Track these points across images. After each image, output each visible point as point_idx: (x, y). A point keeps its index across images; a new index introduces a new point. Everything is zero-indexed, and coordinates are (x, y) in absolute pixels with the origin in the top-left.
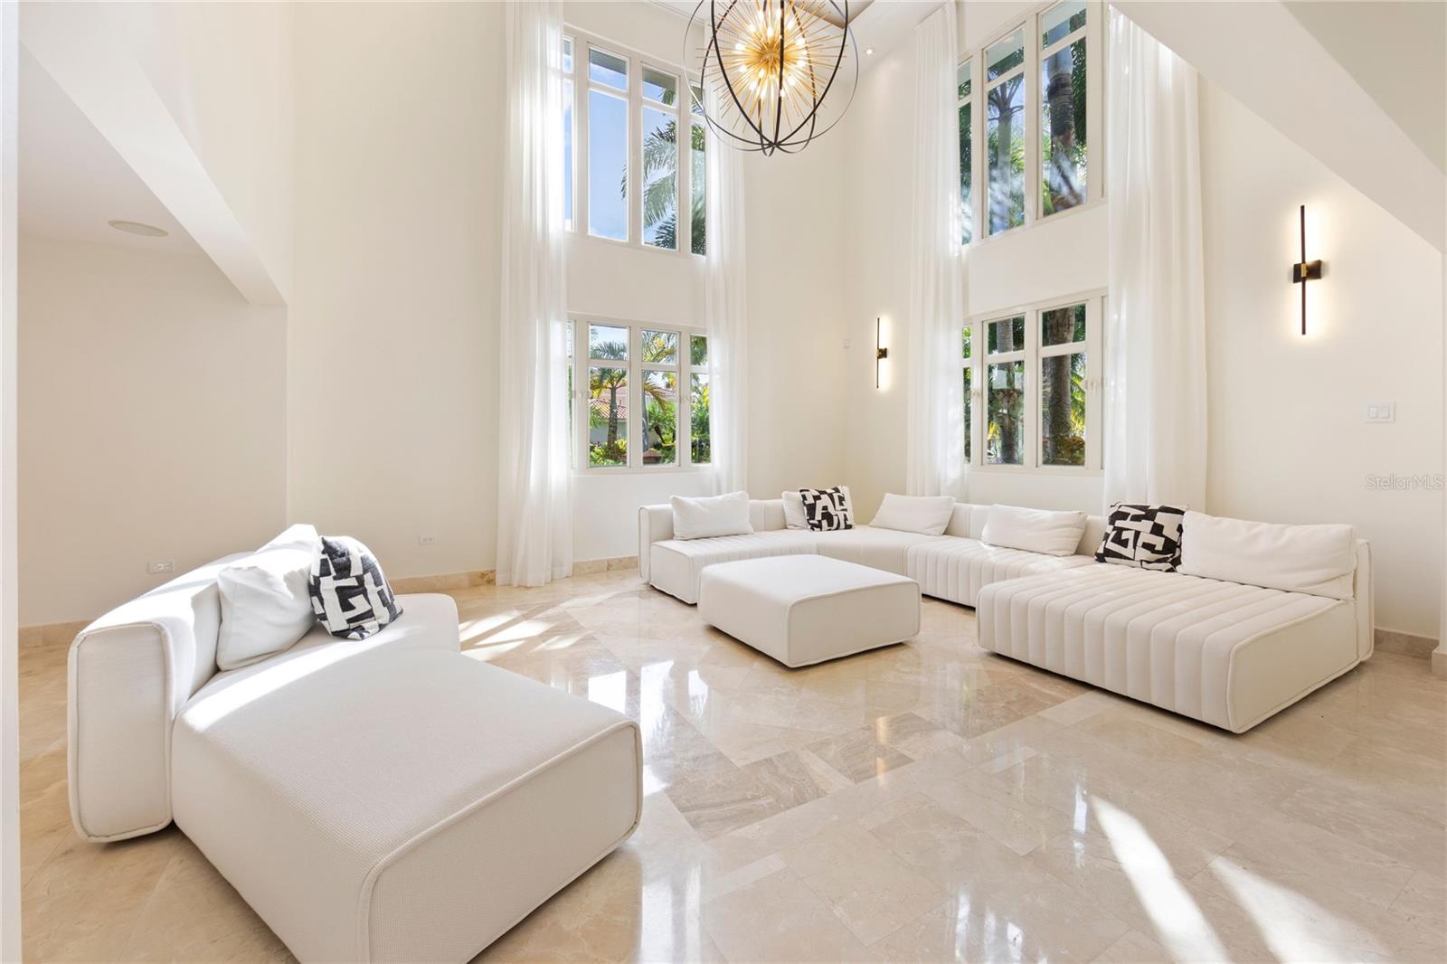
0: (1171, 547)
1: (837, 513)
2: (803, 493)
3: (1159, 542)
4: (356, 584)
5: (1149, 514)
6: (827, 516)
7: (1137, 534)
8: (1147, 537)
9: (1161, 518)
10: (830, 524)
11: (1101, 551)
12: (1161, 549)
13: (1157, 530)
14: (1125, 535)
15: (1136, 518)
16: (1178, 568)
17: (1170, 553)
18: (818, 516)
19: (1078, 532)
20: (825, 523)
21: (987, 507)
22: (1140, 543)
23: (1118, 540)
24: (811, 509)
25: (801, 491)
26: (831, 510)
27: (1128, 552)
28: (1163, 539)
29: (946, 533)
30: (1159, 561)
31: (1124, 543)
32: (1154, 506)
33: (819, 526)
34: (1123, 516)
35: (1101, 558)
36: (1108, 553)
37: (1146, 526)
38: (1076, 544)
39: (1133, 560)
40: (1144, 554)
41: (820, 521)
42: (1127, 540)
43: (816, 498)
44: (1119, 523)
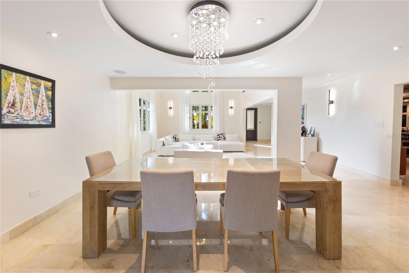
0: (225, 138)
7: (222, 137)
11: (218, 139)
13: (223, 136)
14: (220, 137)
17: (225, 139)
19: (214, 137)
21: (200, 136)
23: (220, 138)
25: (173, 135)
31: (221, 138)
32: (222, 133)
34: (220, 135)
35: (218, 140)
36: (219, 139)
37: (222, 136)
38: (214, 139)
40: (223, 139)
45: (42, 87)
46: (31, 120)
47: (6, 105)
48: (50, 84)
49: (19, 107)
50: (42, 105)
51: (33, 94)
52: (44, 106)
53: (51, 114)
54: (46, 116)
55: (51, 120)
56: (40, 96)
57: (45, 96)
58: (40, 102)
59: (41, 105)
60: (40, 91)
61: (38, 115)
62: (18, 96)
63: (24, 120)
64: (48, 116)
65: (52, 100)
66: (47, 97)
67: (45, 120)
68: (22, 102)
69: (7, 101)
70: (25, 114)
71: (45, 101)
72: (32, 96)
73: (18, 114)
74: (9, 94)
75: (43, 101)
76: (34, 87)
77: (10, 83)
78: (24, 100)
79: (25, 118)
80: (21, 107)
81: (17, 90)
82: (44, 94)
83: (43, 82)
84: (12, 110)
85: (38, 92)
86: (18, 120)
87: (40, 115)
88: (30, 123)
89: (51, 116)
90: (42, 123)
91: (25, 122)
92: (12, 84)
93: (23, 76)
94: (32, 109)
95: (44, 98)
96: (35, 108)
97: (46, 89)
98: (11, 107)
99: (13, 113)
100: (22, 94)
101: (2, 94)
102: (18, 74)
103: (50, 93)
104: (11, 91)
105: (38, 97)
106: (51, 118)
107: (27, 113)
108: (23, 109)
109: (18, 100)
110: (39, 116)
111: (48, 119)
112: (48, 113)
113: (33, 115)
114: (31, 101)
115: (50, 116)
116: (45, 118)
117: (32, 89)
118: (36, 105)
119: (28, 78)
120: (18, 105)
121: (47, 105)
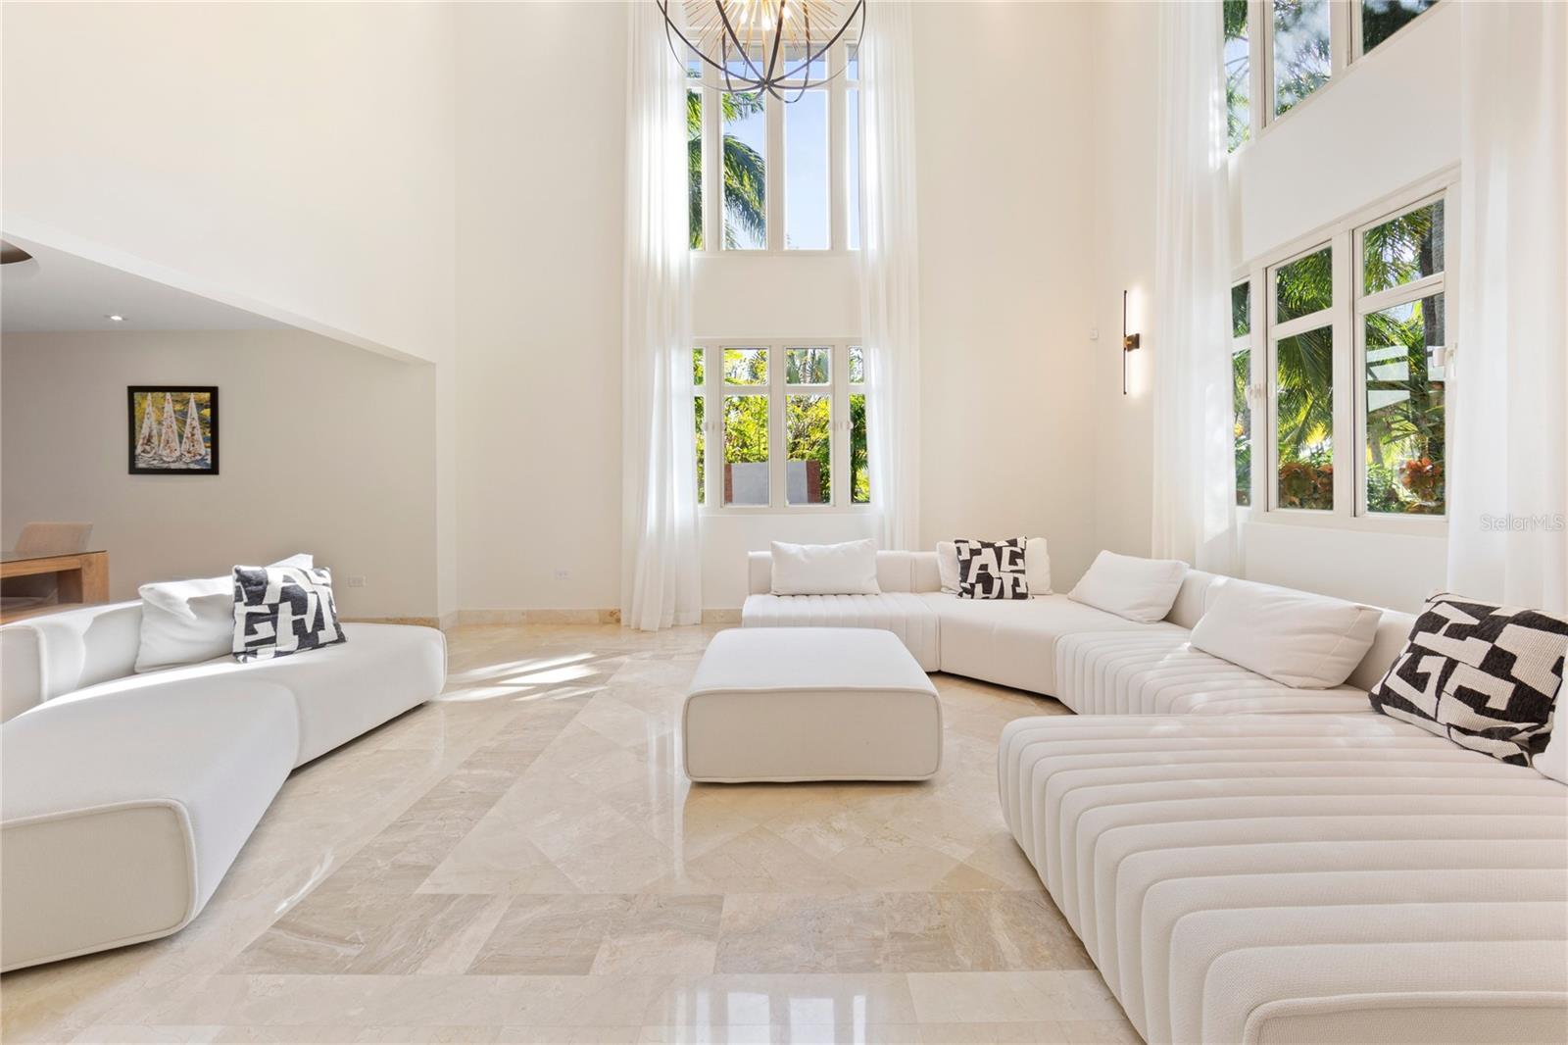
1: (1002, 575)
2: (959, 545)
3: (1500, 693)
4: (268, 611)
5: (1487, 624)
6: (986, 580)
7: (1451, 665)
8: (1469, 676)
9: (1510, 639)
10: (987, 590)
12: (1503, 707)
13: (1499, 663)
14: (1426, 665)
15: (1459, 632)
16: (1537, 758)
17: (1523, 720)
18: (972, 578)
19: (1361, 646)
20: (979, 588)
22: (1451, 686)
23: (1411, 672)
24: (966, 566)
25: (957, 542)
26: (993, 571)
27: (1424, 700)
28: (1512, 686)
29: (1169, 618)
30: (1488, 734)
31: (1421, 682)
32: (1507, 610)
33: (971, 592)
34: (1437, 624)
35: (1377, 705)
36: (1391, 697)
37: (1474, 651)
38: (1353, 668)
39: (1435, 720)
40: (1462, 713)
41: (973, 585)
42: (1426, 676)
43: (975, 552)
44: (1424, 639)
45: (192, 405)
46: (174, 462)
47: (141, 441)
48: (207, 396)
49: (157, 443)
50: (193, 435)
51: (177, 419)
52: (195, 437)
53: (209, 450)
54: (200, 455)
55: (209, 461)
56: (189, 421)
57: (196, 418)
58: (187, 431)
59: (190, 435)
60: (187, 412)
61: (185, 453)
62: (155, 426)
63: (164, 462)
64: (203, 453)
65: (213, 425)
66: (201, 419)
67: (197, 461)
68: (160, 435)
69: (142, 436)
70: (164, 453)
71: (198, 427)
72: (175, 423)
73: (155, 453)
74: (144, 426)
75: (194, 428)
76: (178, 407)
77: (145, 409)
78: (164, 431)
79: (165, 459)
80: (159, 441)
81: (153, 417)
82: (196, 415)
83: (192, 396)
84: (148, 448)
85: (184, 414)
86: (155, 462)
87: (189, 452)
88: (173, 466)
89: (210, 453)
90: (193, 466)
91: (165, 466)
92: (147, 411)
93: (161, 394)
94: (175, 444)
95: (196, 423)
96: (181, 442)
97: (200, 406)
98: (146, 444)
99: (149, 453)
100: (160, 423)
101: (136, 427)
102: (155, 394)
103: (207, 412)
104: (146, 419)
105: (185, 422)
106: (209, 457)
107: (168, 451)
108: (162, 445)
109: (155, 432)
110: (187, 455)
111: (202, 459)
112: (204, 450)
113: (178, 453)
114: (173, 431)
115: (207, 454)
116: (198, 457)
117: (175, 412)
118: (181, 437)
119: (168, 395)
120: (155, 440)
121: (200, 434)
